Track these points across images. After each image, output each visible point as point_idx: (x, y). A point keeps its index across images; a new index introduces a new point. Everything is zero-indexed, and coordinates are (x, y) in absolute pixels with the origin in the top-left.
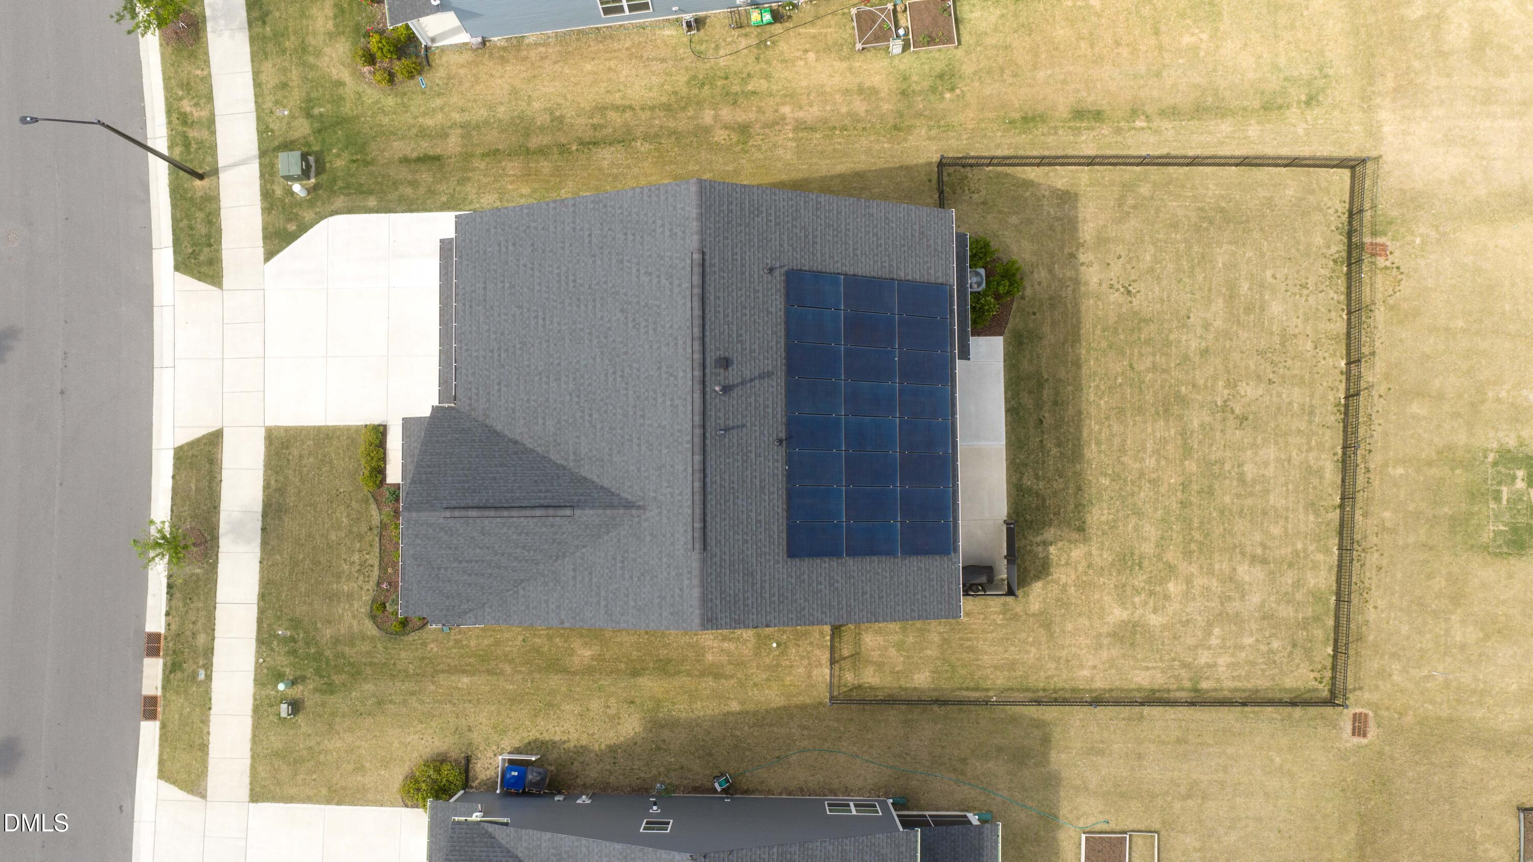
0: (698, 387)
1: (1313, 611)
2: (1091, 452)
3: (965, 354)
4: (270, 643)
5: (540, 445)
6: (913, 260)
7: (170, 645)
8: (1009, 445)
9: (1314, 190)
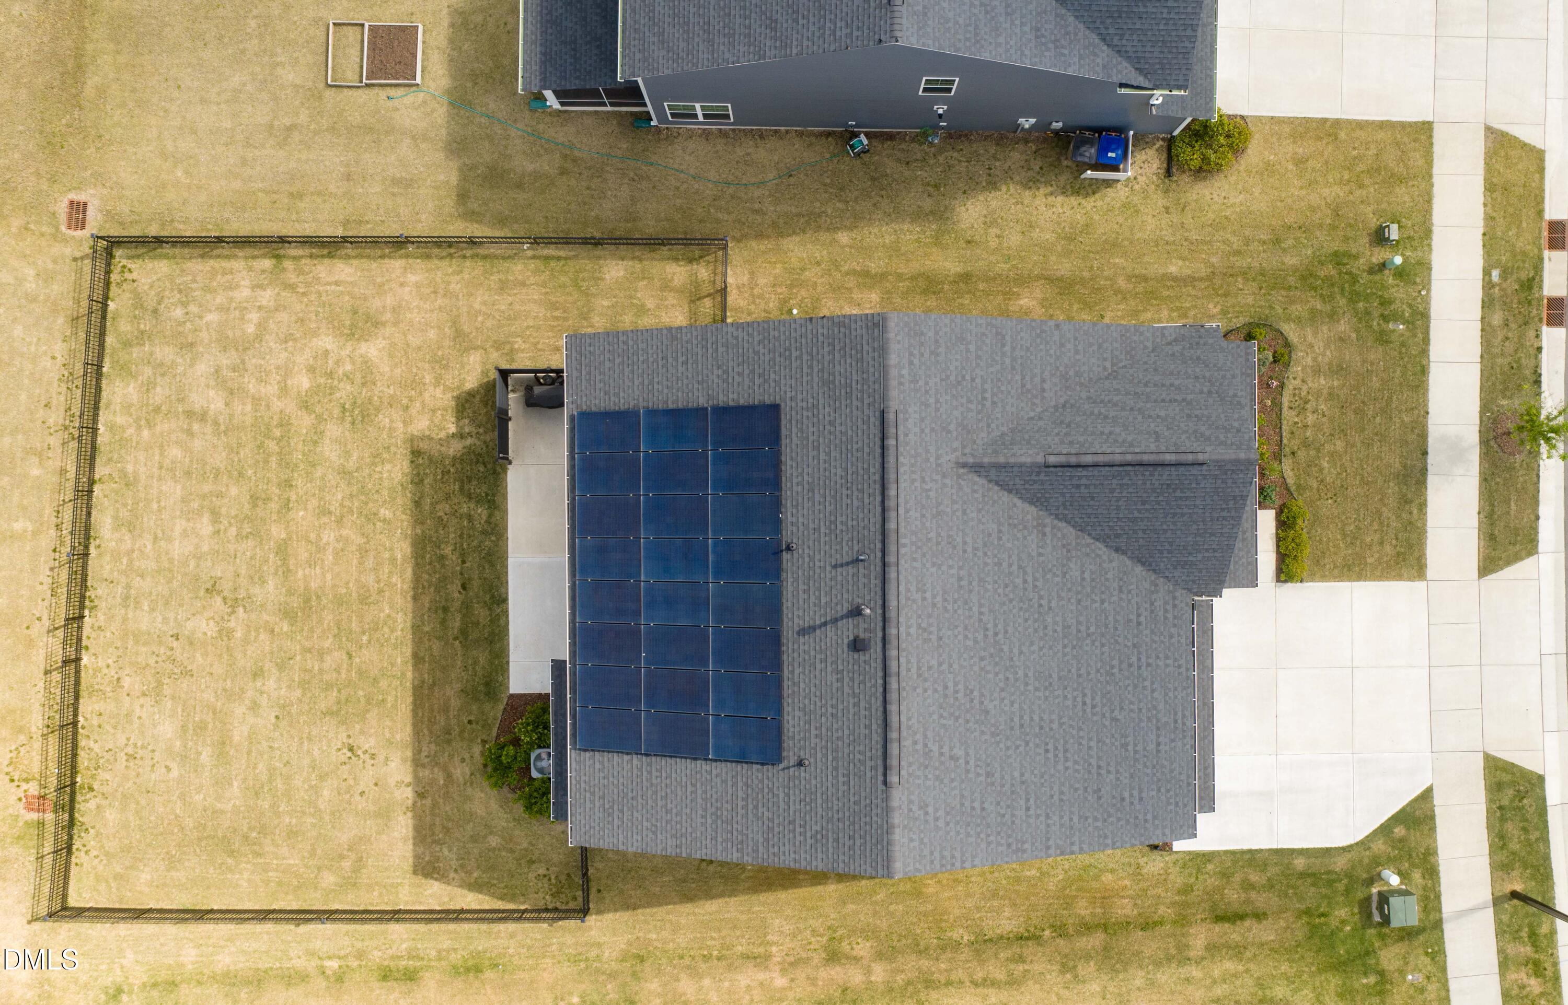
0: (892, 614)
1: (131, 353)
2: (402, 549)
3: (558, 667)
4: (1412, 315)
5: (1088, 545)
6: (621, 780)
7: (1535, 312)
8: (504, 558)
9: (115, 878)
